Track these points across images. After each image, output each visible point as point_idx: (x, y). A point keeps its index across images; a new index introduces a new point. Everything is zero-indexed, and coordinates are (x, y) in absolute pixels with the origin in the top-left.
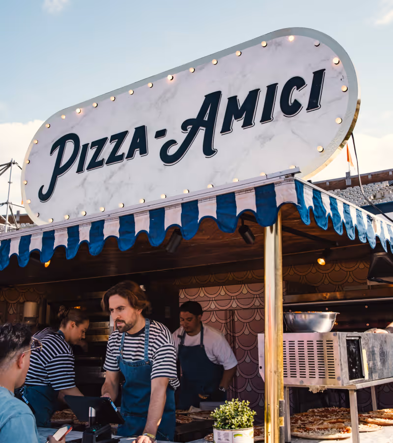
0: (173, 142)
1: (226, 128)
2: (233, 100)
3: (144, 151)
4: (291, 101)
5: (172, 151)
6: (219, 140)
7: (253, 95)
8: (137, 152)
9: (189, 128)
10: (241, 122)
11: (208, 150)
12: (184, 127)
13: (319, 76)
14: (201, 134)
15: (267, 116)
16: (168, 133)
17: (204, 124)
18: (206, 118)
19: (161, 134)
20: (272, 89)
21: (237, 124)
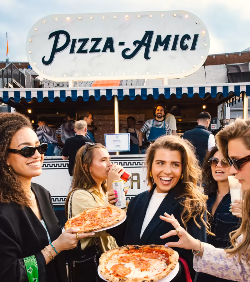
0: (128, 49)
1: (156, 49)
2: (159, 37)
3: (112, 50)
4: (185, 45)
5: (128, 53)
6: (151, 53)
7: (168, 37)
8: (108, 50)
9: (137, 45)
10: (163, 48)
11: (147, 57)
12: (135, 43)
13: (196, 37)
14: (143, 49)
15: (174, 48)
16: (125, 44)
17: (145, 45)
18: (146, 42)
19: (122, 44)
20: (177, 37)
21: (161, 48)
